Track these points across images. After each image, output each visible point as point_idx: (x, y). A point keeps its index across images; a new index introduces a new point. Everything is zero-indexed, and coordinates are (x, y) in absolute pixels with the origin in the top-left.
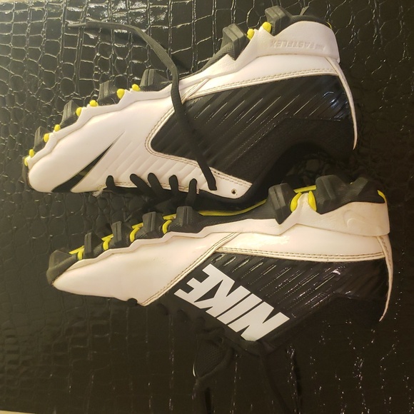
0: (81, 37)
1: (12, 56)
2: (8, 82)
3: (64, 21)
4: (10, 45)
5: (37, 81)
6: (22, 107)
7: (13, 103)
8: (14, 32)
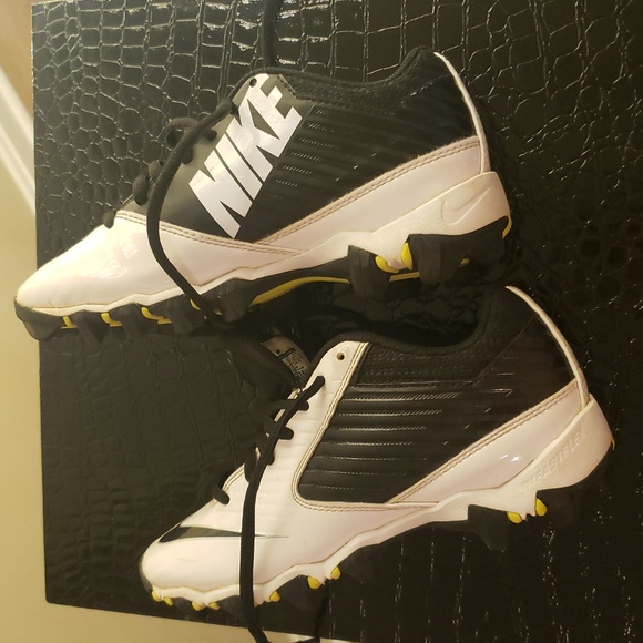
0: (227, 48)
1: (123, 78)
2: (116, 120)
3: (202, 25)
4: (119, 62)
5: (161, 117)
6: (139, 157)
7: (124, 152)
8: (125, 43)
